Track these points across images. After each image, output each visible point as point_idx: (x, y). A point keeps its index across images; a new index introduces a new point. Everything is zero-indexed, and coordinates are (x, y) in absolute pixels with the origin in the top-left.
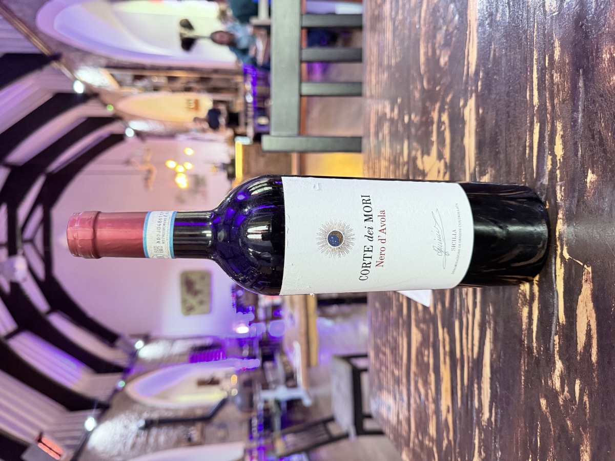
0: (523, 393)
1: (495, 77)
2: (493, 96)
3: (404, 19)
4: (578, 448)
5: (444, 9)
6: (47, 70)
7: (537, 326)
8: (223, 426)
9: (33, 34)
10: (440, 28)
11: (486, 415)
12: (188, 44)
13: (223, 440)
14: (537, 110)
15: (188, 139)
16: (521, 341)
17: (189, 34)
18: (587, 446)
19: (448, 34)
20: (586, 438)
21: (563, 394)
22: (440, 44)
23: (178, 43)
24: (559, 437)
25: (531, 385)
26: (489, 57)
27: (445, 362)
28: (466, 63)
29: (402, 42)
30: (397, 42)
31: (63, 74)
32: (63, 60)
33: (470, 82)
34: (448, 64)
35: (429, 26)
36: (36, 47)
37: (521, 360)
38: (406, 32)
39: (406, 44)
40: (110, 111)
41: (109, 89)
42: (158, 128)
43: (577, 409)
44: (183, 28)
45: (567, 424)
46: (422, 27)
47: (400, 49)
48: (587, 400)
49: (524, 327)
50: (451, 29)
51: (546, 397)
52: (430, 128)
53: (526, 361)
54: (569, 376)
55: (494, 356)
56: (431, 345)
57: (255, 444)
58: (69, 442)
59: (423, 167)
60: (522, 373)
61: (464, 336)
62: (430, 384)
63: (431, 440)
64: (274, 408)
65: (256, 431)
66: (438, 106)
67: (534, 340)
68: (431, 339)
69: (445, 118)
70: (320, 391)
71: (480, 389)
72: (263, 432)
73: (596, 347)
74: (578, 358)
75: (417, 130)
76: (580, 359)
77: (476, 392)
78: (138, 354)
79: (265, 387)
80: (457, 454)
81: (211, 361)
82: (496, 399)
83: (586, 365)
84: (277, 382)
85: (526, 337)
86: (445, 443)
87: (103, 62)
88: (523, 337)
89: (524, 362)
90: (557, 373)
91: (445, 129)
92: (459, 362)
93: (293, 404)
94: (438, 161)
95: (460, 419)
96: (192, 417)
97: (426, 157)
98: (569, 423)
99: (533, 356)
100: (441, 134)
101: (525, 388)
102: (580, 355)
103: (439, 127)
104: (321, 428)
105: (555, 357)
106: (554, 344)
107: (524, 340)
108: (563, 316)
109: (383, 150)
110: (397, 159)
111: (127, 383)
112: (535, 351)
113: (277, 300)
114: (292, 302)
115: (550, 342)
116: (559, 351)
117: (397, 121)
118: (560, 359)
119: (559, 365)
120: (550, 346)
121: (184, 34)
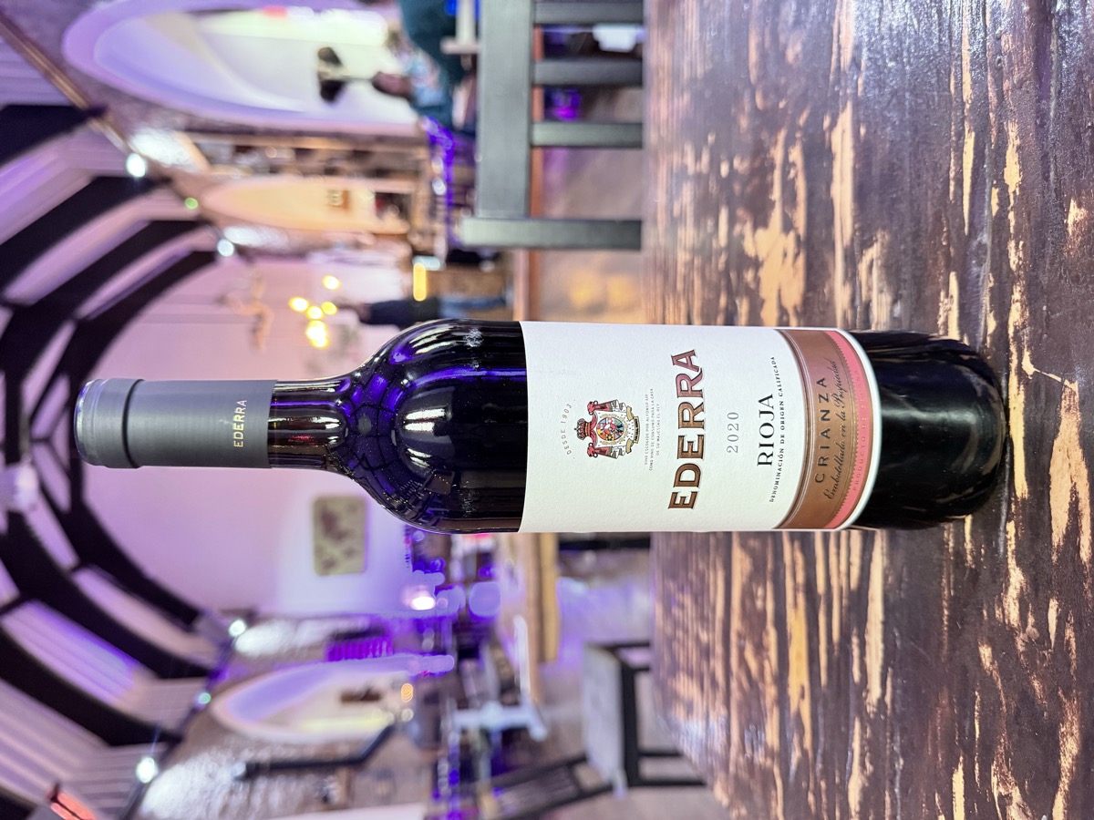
0: (946, 642)
4: (1057, 728)
6: (81, 134)
8: (386, 775)
9: (58, 71)
11: (875, 692)
13: (386, 801)
14: (970, 110)
15: (329, 261)
16: (943, 544)
17: (333, 74)
18: (1072, 724)
20: (1071, 708)
21: (1024, 632)
22: (786, 23)
24: (1018, 715)
25: (961, 624)
27: (796, 605)
28: (835, 49)
31: (108, 143)
32: (110, 117)
33: (842, 82)
34: (800, 56)
36: (61, 93)
37: (942, 578)
40: (192, 207)
41: (190, 170)
42: (277, 241)
43: (1054, 655)
44: (324, 63)
45: (1033, 687)
48: (1072, 635)
51: (991, 643)
52: (769, 178)
53: (952, 580)
54: (1037, 595)
55: (890, 579)
56: (769, 576)
57: (443, 808)
58: (109, 803)
59: (756, 252)
60: (945, 604)
61: (833, 549)
62: (767, 650)
63: (769, 753)
64: (478, 743)
65: (447, 785)
66: (782, 136)
67: (968, 537)
68: (770, 566)
69: (796, 155)
70: (563, 712)
71: (863, 645)
72: (457, 786)
73: (1089, 531)
74: (1054, 558)
75: (745, 185)
76: (1059, 559)
77: (856, 652)
78: (234, 646)
79: (464, 704)
80: (818, 774)
81: (366, 657)
82: (894, 660)
83: (1071, 569)
84: (483, 697)
85: (951, 535)
86: (795, 756)
87: (180, 121)
88: (946, 535)
89: (949, 582)
90: (1013, 592)
91: (796, 176)
92: (822, 601)
93: (512, 736)
94: (783, 236)
95: (825, 707)
96: (331, 759)
97: (760, 232)
98: (1036, 684)
99: (965, 568)
100: (788, 186)
101: (948, 631)
102: (1058, 552)
103: (785, 173)
104: (562, 774)
105: (1008, 564)
106: (1006, 540)
107: (948, 540)
108: (1024, 483)
109: (681, 233)
110: (708, 246)
111: (213, 696)
112: (969, 558)
113: (486, 544)
114: (513, 546)
115: (999, 536)
116: (1017, 551)
117: (708, 175)
118: (1018, 565)
119: (1016, 578)
120: (998, 544)
121: (326, 74)
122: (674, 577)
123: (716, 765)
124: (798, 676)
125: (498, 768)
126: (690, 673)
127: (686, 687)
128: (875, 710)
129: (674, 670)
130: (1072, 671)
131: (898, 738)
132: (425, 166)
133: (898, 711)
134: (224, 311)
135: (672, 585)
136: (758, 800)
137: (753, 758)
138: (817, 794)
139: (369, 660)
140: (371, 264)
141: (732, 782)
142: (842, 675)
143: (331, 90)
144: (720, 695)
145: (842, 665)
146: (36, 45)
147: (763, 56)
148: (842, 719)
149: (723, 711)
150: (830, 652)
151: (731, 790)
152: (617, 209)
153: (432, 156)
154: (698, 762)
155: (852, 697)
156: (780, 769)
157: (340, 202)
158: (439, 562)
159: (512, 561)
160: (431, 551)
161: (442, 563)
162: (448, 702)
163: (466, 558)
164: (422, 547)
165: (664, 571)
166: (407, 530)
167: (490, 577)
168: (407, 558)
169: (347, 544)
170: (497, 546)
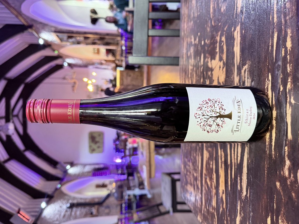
0: (266, 180)
6: (26, 33)
9: (20, 15)
11: (244, 193)
14: (276, 25)
15: (94, 68)
17: (95, 16)
21: (290, 179)
25: (271, 175)
27: (222, 167)
32: (34, 28)
36: (21, 21)
37: (265, 162)
40: (56, 53)
42: (79, 62)
44: (92, 13)
49: (267, 144)
51: (280, 181)
52: (216, 45)
53: (268, 163)
54: (294, 168)
55: (249, 161)
56: (214, 159)
57: (123, 217)
58: (33, 214)
59: (212, 66)
60: (266, 169)
61: (233, 152)
62: (213, 179)
63: (213, 208)
64: (133, 199)
65: (124, 210)
66: (219, 33)
67: (273, 150)
68: (214, 156)
69: (224, 39)
70: (156, 191)
71: (241, 180)
72: (127, 211)
75: (208, 47)
77: (239, 182)
78: (68, 172)
79: (129, 188)
80: (228, 216)
81: (103, 175)
82: (250, 184)
84: (134, 187)
85: (268, 149)
86: (221, 210)
87: (53, 29)
88: (266, 149)
89: (267, 163)
90: (287, 167)
91: (224, 45)
92: (229, 167)
94: (220, 62)
95: (230, 196)
96: (93, 203)
97: (213, 61)
98: (293, 194)
99: (272, 159)
100: (221, 48)
101: (267, 177)
103: (220, 44)
104: (156, 208)
105: (285, 159)
106: (285, 152)
107: (267, 151)
108: (291, 135)
109: (190, 61)
110: (198, 64)
111: (62, 186)
112: (273, 156)
113: (135, 145)
114: (142, 146)
115: (282, 150)
116: (288, 155)
117: (198, 44)
118: (288, 159)
119: (288, 163)
120: (282, 153)
121: (93, 16)
122: (187, 157)
123: (197, 210)
124: (222, 187)
126: (191, 185)
127: (190, 188)
128: (244, 198)
129: (187, 183)
131: (251, 207)
132: (120, 42)
133: (251, 199)
135: (186, 160)
136: (210, 221)
137: (209, 209)
138: (227, 221)
139: (104, 176)
140: (105, 69)
141: (202, 216)
142: (235, 188)
143: (94, 21)
144: (200, 191)
145: (235, 185)
146: (14, 8)
147: (214, 10)
148: (235, 200)
149: (200, 196)
150: (231, 181)
151: (202, 218)
152: (173, 54)
153: (122, 39)
155: (238, 194)
156: (217, 213)
157: (96, 52)
158: (122, 150)
159: (142, 150)
160: (121, 147)
161: (123, 150)
162: (125, 188)
163: (130, 149)
164: (118, 146)
165: (184, 156)
166: (114, 141)
167: (136, 154)
168: (114, 149)
169: (98, 145)
170: (138, 146)
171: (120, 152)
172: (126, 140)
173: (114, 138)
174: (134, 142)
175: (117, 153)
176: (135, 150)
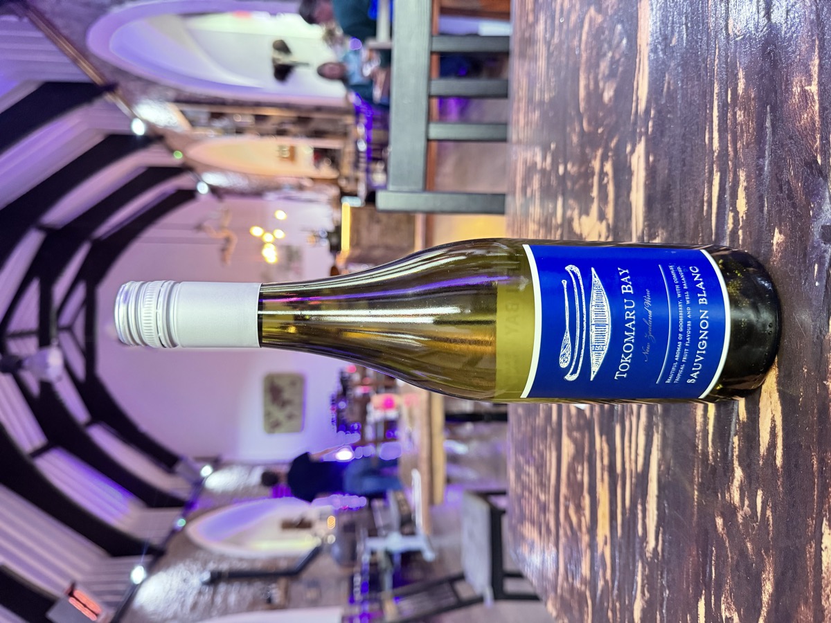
0: (696, 512)
1: (669, 116)
2: (666, 140)
3: (561, 43)
4: (760, 576)
5: (610, 31)
6: (98, 104)
7: (714, 426)
8: (314, 584)
9: (82, 58)
10: (605, 55)
11: (652, 544)
12: (282, 72)
13: (314, 604)
14: (717, 157)
15: (279, 198)
16: (695, 446)
17: (284, 59)
18: (769, 572)
19: (614, 62)
20: (769, 562)
21: (742, 510)
22: (604, 74)
23: (269, 71)
24: (738, 564)
25: (705, 501)
26: (662, 91)
27: (602, 480)
28: (634, 98)
29: (557, 73)
30: (551, 72)
31: (118, 110)
32: (120, 92)
33: (639, 122)
34: (612, 99)
35: (591, 53)
36: (85, 74)
37: (694, 469)
38: (563, 59)
39: (563, 74)
40: (178, 158)
41: (178, 130)
42: (239, 183)
43: (759, 527)
44: (277, 52)
45: (747, 547)
46: (583, 53)
47: (556, 81)
48: (770, 514)
49: (698, 428)
50: (617, 56)
51: (723, 515)
52: (590, 181)
53: (700, 471)
54: (750, 487)
55: (662, 467)
56: (586, 458)
57: (356, 610)
58: (110, 598)
59: (581, 231)
60: (695, 487)
61: (627, 444)
62: (584, 510)
63: (584, 581)
64: (383, 563)
65: (360, 592)
66: (599, 152)
67: (710, 444)
68: (586, 451)
69: (608, 167)
70: (447, 541)
71: (644, 511)
72: (367, 595)
73: (781, 447)
74: (761, 462)
75: (574, 183)
76: (764, 463)
77: (640, 515)
78: (204, 484)
79: (373, 533)
80: (615, 598)
82: (664, 522)
83: (770, 471)
84: (388, 527)
85: (700, 441)
86: (601, 584)
87: (171, 94)
88: (697, 441)
89: (698, 473)
90: (736, 483)
91: (608, 182)
92: (620, 479)
93: (409, 557)
94: (598, 223)
95: (620, 552)
96: (273, 570)
97: (584, 218)
98: (749, 545)
99: (708, 464)
100: (603, 188)
101: (698, 505)
102: (763, 459)
103: (601, 180)
104: (446, 587)
105: (733, 464)
106: (733, 448)
107: (698, 445)
108: (745, 411)
109: (531, 210)
110: (549, 222)
111: (188, 521)
112: (711, 457)
113: (391, 414)
114: (411, 417)
115: (728, 445)
116: (739, 457)
117: (550, 172)
118: (740, 465)
119: (739, 473)
120: (728, 450)
121: (279, 59)
122: (523, 453)
123: (549, 587)
124: (603, 529)
125: (398, 582)
126: (532, 522)
127: (530, 532)
128: (651, 556)
129: (522, 519)
130: (770, 538)
131: (665, 576)
132: (351, 129)
133: (666, 557)
134: (201, 235)
135: (521, 459)
136: (576, 613)
137: (573, 583)
138: (614, 612)
140: (311, 201)
141: (559, 600)
142: (631, 530)
144: (552, 538)
145: (631, 524)
146: (67, 39)
147: (589, 94)
148: (631, 560)
149: (554, 550)
150: (623, 514)
151: (558, 606)
154: (536, 585)
155: (637, 546)
156: (590, 592)
157: (288, 155)
158: (356, 426)
159: (411, 429)
160: (351, 417)
161: (359, 426)
162: (361, 531)
163: (376, 425)
164: (344, 414)
165: (516, 448)
166: (333, 400)
167: (394, 438)
168: (332, 422)
169: (289, 409)
170: (400, 416)
171: (349, 430)
172: (366, 400)
173: (334, 393)
174: (389, 405)
175: (342, 433)
176: (390, 427)
